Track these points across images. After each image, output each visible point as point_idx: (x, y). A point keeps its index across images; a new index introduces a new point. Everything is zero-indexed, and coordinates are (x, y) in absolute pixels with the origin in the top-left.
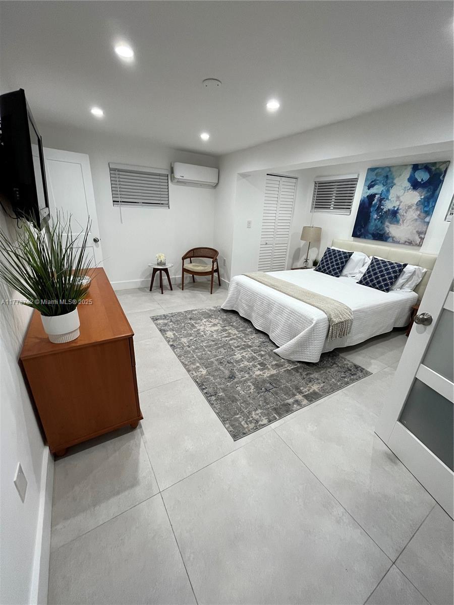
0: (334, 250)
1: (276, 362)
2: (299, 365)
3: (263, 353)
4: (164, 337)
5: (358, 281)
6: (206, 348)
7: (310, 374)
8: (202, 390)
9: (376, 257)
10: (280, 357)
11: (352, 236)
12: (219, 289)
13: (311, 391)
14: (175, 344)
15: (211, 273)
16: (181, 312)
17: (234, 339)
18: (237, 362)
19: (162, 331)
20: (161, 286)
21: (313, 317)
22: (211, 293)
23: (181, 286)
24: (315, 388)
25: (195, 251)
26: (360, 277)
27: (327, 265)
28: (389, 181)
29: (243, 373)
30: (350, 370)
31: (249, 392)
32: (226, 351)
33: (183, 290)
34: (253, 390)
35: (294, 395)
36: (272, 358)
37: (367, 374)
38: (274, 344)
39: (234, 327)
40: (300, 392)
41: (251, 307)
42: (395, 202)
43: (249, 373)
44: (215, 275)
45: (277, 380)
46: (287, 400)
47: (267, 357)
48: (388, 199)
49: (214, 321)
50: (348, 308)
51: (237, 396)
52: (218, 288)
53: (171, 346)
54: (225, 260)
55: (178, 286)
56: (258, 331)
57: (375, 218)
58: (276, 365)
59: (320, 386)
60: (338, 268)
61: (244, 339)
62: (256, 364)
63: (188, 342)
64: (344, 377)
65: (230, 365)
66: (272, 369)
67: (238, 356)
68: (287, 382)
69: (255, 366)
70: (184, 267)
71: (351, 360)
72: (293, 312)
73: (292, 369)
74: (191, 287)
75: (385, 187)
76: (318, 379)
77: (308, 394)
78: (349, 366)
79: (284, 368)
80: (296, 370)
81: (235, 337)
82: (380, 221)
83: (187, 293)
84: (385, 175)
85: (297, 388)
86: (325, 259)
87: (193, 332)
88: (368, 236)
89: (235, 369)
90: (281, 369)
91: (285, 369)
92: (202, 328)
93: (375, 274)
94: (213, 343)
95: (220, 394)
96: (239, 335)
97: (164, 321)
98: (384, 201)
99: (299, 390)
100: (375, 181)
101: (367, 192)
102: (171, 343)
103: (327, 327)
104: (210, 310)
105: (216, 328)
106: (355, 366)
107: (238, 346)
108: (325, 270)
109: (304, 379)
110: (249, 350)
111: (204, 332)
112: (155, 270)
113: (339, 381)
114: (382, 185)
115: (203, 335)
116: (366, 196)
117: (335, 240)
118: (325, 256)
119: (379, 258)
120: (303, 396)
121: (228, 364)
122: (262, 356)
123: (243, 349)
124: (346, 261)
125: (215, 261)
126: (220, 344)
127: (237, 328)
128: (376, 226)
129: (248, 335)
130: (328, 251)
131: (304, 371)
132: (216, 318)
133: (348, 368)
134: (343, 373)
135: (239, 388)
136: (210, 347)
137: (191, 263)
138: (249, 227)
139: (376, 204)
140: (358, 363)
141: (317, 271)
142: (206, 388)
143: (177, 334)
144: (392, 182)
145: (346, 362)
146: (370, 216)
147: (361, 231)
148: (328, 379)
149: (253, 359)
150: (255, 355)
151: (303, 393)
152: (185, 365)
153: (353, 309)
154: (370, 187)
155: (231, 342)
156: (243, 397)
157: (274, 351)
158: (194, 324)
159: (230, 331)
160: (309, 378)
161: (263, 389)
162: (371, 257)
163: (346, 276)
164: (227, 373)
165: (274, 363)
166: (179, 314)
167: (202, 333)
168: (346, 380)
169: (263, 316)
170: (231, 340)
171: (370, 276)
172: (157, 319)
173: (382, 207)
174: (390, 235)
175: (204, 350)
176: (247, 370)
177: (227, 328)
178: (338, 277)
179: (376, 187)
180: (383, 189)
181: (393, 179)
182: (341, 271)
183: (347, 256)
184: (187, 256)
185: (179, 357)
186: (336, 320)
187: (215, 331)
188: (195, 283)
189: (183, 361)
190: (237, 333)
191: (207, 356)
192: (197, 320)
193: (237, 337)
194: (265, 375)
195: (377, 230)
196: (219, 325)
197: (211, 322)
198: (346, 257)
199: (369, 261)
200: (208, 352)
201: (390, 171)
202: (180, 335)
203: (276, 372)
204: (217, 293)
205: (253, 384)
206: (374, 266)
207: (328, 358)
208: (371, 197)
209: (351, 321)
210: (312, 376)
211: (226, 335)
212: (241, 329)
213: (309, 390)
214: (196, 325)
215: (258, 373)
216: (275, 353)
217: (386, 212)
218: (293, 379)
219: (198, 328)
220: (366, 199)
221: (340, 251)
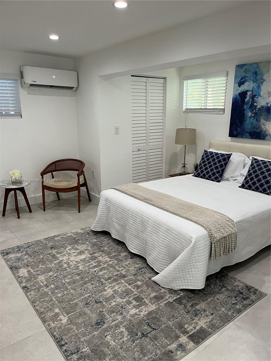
0: (211, 153)
1: (155, 294)
2: (182, 294)
3: (139, 283)
4: (15, 276)
5: (240, 185)
6: (69, 285)
7: (196, 304)
8: (61, 346)
9: (255, 157)
10: (160, 286)
11: (229, 136)
12: (89, 206)
13: (197, 328)
14: (28, 286)
15: (77, 188)
16: (40, 241)
17: (104, 268)
18: (107, 300)
19: (14, 269)
20: (17, 209)
21: (192, 235)
22: (79, 212)
23: (43, 206)
24: (202, 323)
25: (56, 164)
26: (241, 180)
27: (205, 170)
28: (258, 77)
29: (115, 314)
30: (242, 293)
31: (121, 341)
32: (94, 286)
33: (44, 211)
34: (127, 337)
35: (178, 337)
36: (150, 289)
37: (261, 295)
38: (153, 269)
39: (105, 253)
40: (185, 332)
41: (124, 227)
42: (267, 98)
43: (121, 314)
44: (83, 189)
45: (156, 318)
46: (168, 345)
47: (145, 288)
48: (260, 95)
49: (81, 247)
50: (230, 220)
51: (106, 350)
52: (87, 205)
53: (24, 288)
54: (93, 172)
55: (39, 207)
56: (134, 255)
57: (250, 116)
58: (155, 297)
59: (208, 320)
60: (218, 172)
61: (117, 267)
62: (130, 299)
63: (46, 280)
64: (236, 304)
65: (99, 305)
66: (150, 304)
67: (109, 292)
68: (169, 319)
69: (129, 303)
70: (44, 184)
71: (242, 280)
72: (169, 230)
73: (174, 300)
74: (55, 206)
75: (255, 83)
76: (205, 311)
77: (194, 332)
78: (240, 287)
79: (164, 301)
80: (179, 301)
81: (106, 265)
82: (255, 119)
83: (50, 214)
84: (254, 71)
85: (181, 326)
86: (203, 163)
87: (53, 265)
88: (245, 135)
89: (104, 310)
90: (162, 302)
91: (166, 302)
92: (65, 258)
93: (257, 176)
94: (78, 277)
95: (84, 350)
96: (111, 263)
97: (17, 255)
98: (257, 98)
99: (183, 329)
100: (245, 77)
101: (238, 90)
102: (24, 285)
103: (209, 244)
104: (77, 233)
105: (83, 257)
106: (247, 286)
107: (110, 278)
108: (204, 175)
109: (189, 312)
110: (123, 281)
111: (67, 263)
112: (8, 191)
113: (230, 310)
114: (252, 82)
115: (66, 268)
116: (238, 94)
117: (212, 141)
118: (202, 159)
119: (259, 158)
120: (188, 337)
121: (96, 305)
122: (138, 287)
123: (115, 280)
124: (226, 164)
125: (81, 173)
126: (87, 277)
127: (108, 254)
128: (252, 124)
129: (122, 261)
130: (205, 154)
131: (188, 301)
132: (83, 244)
133: (239, 291)
134: (233, 299)
135: (109, 337)
136: (74, 283)
137: (53, 178)
138: (117, 133)
139: (248, 101)
140: (250, 284)
141: (196, 176)
142: (66, 343)
143: (32, 271)
144: (262, 79)
145: (236, 284)
146: (244, 114)
147: (237, 130)
148: (218, 308)
149: (127, 293)
150: (130, 287)
151: (188, 333)
152: (40, 314)
153: (235, 221)
154: (240, 84)
155: (100, 273)
156: (113, 349)
157: (153, 279)
158: (56, 254)
159: (100, 258)
160: (194, 311)
161: (139, 334)
162: (251, 158)
163: (228, 180)
164: (94, 317)
165: (153, 295)
166: (38, 243)
167: (65, 265)
168: (238, 307)
169: (137, 237)
170: (101, 270)
171: (252, 179)
172: (8, 254)
173: (255, 104)
174: (267, 133)
175: (67, 289)
176: (120, 310)
177: (96, 255)
178: (219, 181)
179: (246, 84)
180: (253, 85)
181: (262, 75)
182: (221, 175)
183: (226, 158)
184: (47, 170)
185: (33, 302)
186: (218, 236)
187: (81, 260)
188: (61, 201)
189: (38, 308)
190: (108, 259)
191: (70, 296)
192: (59, 248)
193: (108, 265)
194: (142, 314)
195: (254, 128)
196: (87, 251)
197: (77, 249)
198: (224, 160)
199: (249, 162)
200: (72, 291)
201: (258, 67)
202: (37, 271)
203: (155, 308)
204: (87, 210)
205: (127, 329)
206: (254, 167)
207: (216, 281)
208: (243, 95)
209: (235, 235)
210: (198, 307)
211: (95, 264)
212: (114, 254)
213: (195, 328)
214: (59, 255)
215: (133, 311)
216: (154, 282)
217: (260, 109)
218: (175, 315)
219: (61, 259)
220: (238, 97)
221: (218, 154)
